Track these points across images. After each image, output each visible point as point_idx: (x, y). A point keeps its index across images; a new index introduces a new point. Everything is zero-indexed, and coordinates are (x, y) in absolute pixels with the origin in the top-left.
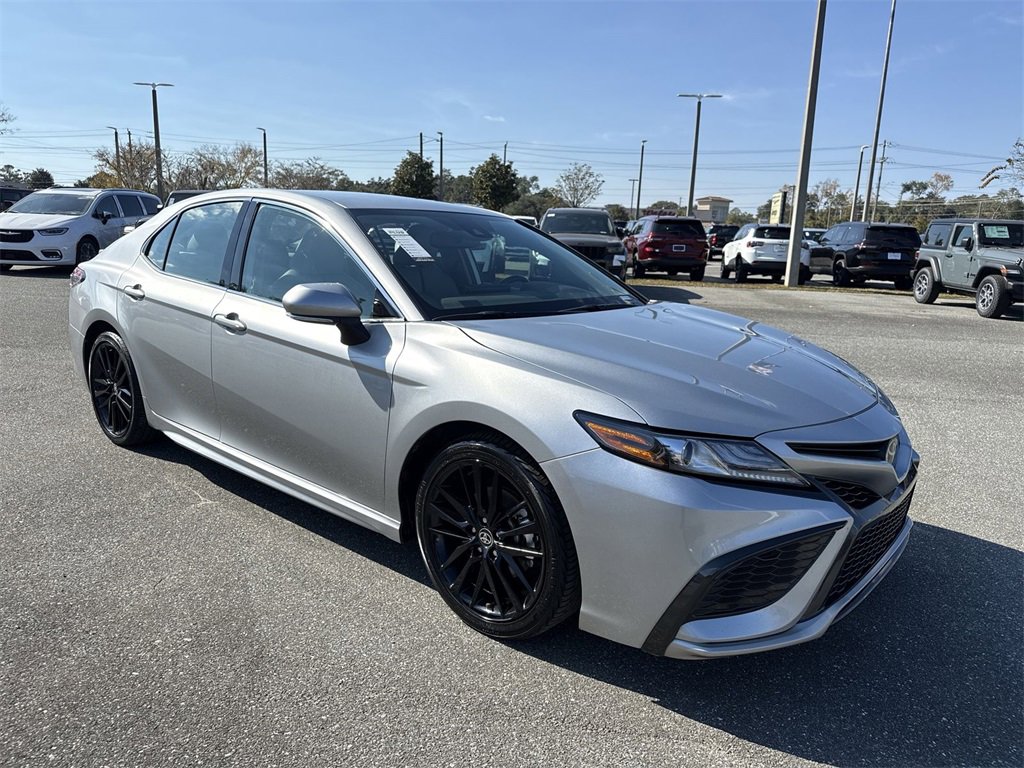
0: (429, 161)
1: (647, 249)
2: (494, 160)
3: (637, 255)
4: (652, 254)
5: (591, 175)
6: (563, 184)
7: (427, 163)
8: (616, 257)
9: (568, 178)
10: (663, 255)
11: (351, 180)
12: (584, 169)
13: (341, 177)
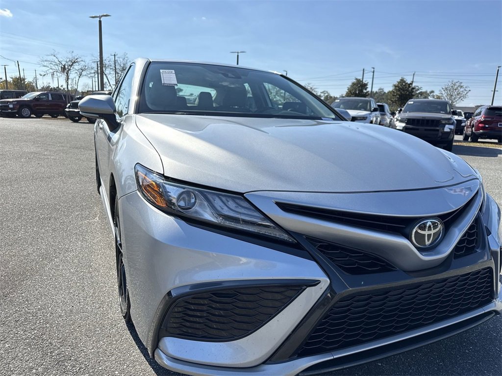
0: (366, 83)
1: (480, 125)
2: (402, 81)
3: (473, 129)
4: (483, 128)
5: (461, 87)
6: (443, 92)
7: (365, 84)
8: (447, 126)
9: (446, 89)
10: (491, 129)
11: (331, 95)
12: (458, 84)
13: (326, 94)
